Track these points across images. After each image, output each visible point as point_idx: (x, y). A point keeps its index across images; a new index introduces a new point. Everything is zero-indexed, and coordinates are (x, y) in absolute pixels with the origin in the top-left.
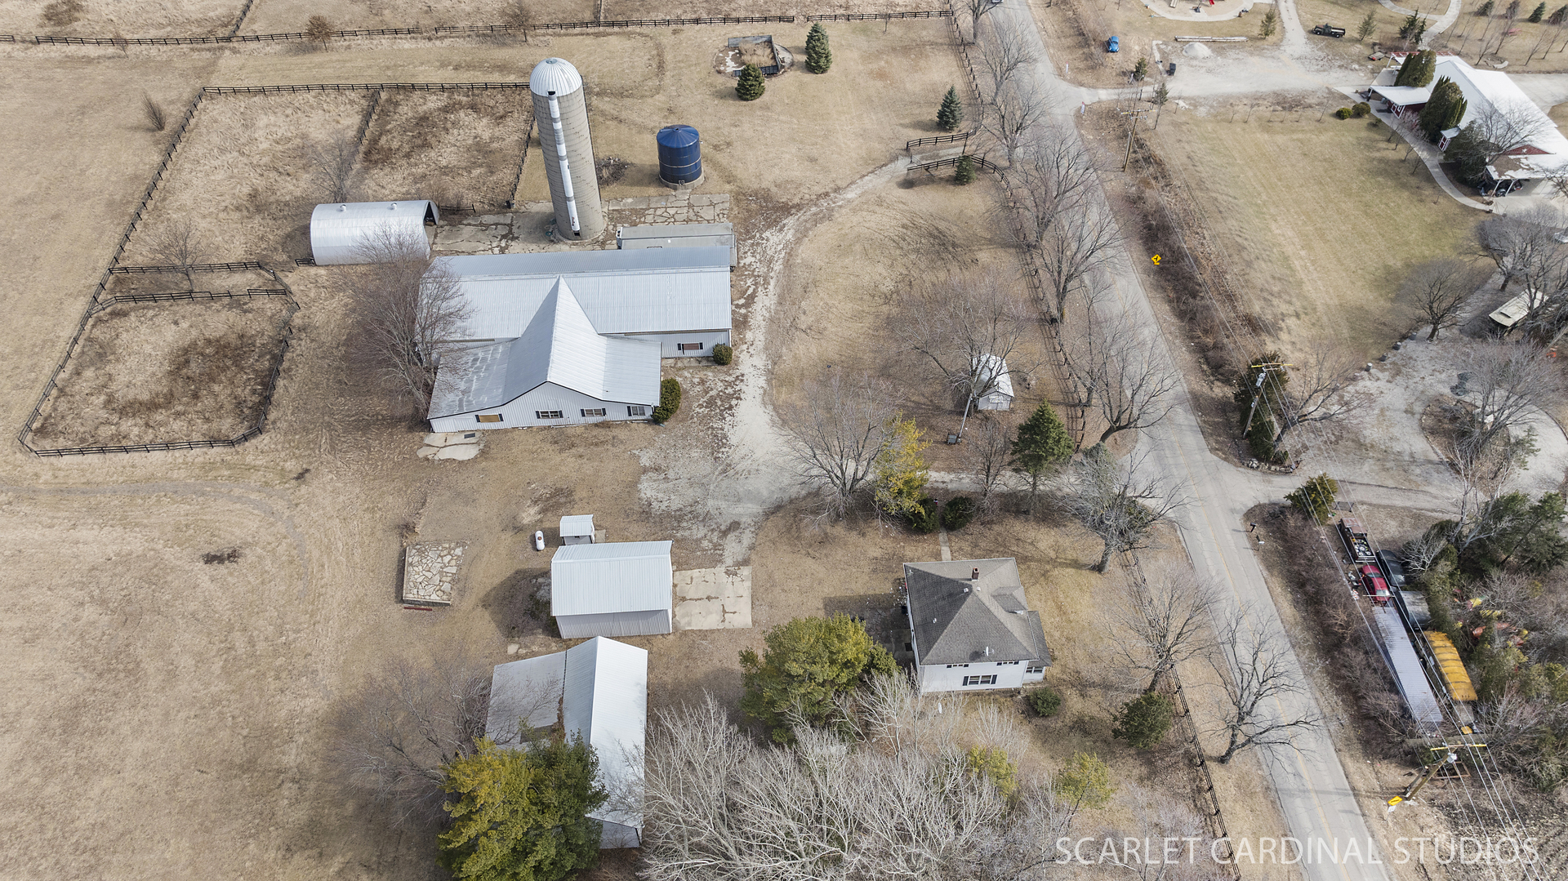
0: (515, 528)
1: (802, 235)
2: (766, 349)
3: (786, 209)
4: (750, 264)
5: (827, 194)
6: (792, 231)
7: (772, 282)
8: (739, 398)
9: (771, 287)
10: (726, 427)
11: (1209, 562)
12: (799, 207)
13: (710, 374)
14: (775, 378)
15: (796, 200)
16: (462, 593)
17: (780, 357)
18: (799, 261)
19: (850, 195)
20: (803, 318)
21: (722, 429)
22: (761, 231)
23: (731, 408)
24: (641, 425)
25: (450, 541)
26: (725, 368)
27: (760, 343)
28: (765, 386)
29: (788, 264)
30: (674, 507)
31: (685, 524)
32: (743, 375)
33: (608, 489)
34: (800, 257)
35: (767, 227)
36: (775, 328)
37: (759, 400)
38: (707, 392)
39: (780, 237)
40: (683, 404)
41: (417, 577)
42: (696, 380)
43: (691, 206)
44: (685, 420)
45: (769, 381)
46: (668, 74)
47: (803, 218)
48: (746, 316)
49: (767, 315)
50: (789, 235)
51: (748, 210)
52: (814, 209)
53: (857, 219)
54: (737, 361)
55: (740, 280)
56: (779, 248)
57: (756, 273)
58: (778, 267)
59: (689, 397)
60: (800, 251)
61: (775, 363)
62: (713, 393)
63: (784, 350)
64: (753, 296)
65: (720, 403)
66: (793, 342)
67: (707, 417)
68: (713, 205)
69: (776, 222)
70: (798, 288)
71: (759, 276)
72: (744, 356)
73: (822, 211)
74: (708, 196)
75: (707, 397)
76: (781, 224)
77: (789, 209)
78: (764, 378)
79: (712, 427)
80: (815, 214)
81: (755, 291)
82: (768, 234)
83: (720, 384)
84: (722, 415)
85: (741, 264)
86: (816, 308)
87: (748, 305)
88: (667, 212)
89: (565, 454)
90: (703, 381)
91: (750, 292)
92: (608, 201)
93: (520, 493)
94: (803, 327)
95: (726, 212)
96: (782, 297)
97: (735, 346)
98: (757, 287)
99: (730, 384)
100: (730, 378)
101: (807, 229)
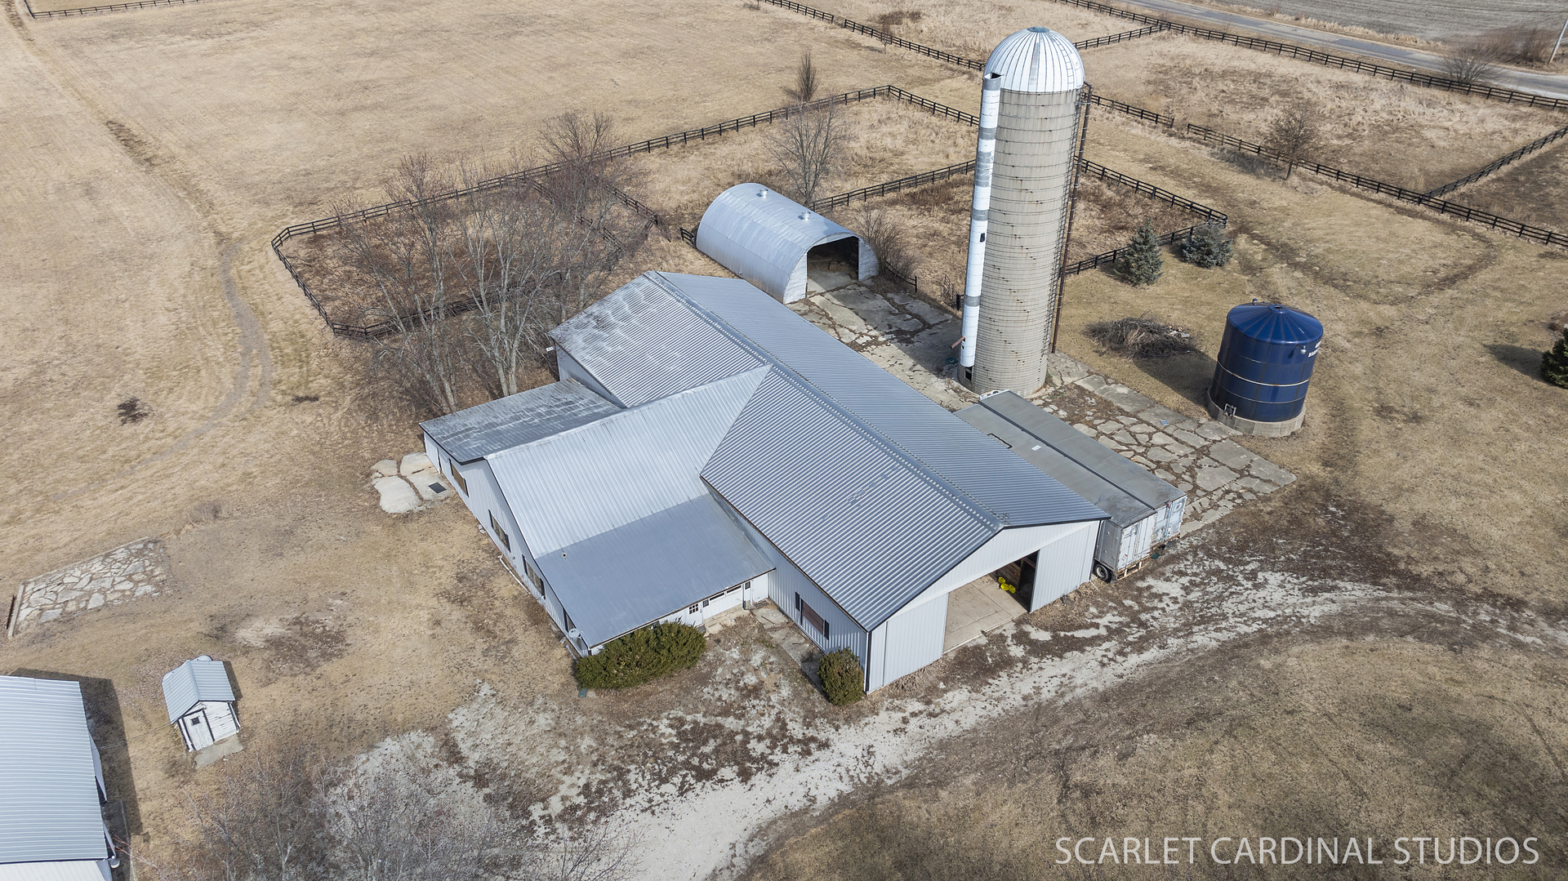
0: (223, 629)
1: (1349, 626)
2: (944, 745)
3: (1377, 567)
4: (1160, 597)
5: (1515, 603)
6: (1335, 608)
7: (1152, 654)
8: (745, 775)
9: (1134, 659)
10: (640, 799)
12: (1411, 582)
13: (785, 692)
15: (1425, 570)
17: (940, 784)
18: (1266, 664)
20: (1106, 761)
21: (628, 793)
22: (1269, 564)
23: (703, 775)
24: (566, 663)
25: (169, 572)
26: (820, 705)
27: (946, 727)
28: (822, 801)
29: (1232, 653)
30: (337, 828)
32: (824, 745)
33: (361, 699)
34: (1279, 659)
35: (1291, 568)
36: (1022, 727)
37: (768, 814)
38: (725, 713)
39: (1291, 600)
40: (662, 689)
41: (75, 576)
42: (751, 679)
43: (1202, 452)
44: (619, 717)
45: (843, 801)
46: (1449, 292)
47: (1395, 605)
48: (1006, 662)
49: (1046, 695)
50: (1316, 610)
51: (1296, 521)
52: (1443, 608)
53: (1523, 690)
54: (860, 714)
55: (1097, 604)
56: (1259, 614)
57: (1144, 617)
58: (1205, 639)
59: (687, 691)
60: (1295, 650)
61: (910, 784)
62: (730, 723)
63: (968, 781)
64: (1080, 645)
65: (707, 749)
66: (1012, 783)
67: (651, 749)
68: (1243, 473)
69: (1325, 572)
70: (1185, 705)
71: (1143, 624)
72: (885, 720)
73: (1458, 621)
74: (1256, 458)
75: (711, 720)
76: (1330, 582)
77: (1386, 572)
78: (846, 788)
79: (621, 774)
80: (1432, 617)
81: (1094, 641)
82: (1274, 578)
83: (767, 722)
84: (672, 772)
85: (1141, 584)
86: (1162, 769)
87: (1039, 650)
88: (1150, 435)
89: (433, 602)
90: (755, 691)
91: (1079, 634)
92: (1090, 373)
93: (313, 595)
94: (1077, 777)
95: (1249, 496)
96: (1124, 692)
97: (901, 689)
98: (1108, 639)
99: (779, 737)
100: (796, 729)
101: (1372, 627)
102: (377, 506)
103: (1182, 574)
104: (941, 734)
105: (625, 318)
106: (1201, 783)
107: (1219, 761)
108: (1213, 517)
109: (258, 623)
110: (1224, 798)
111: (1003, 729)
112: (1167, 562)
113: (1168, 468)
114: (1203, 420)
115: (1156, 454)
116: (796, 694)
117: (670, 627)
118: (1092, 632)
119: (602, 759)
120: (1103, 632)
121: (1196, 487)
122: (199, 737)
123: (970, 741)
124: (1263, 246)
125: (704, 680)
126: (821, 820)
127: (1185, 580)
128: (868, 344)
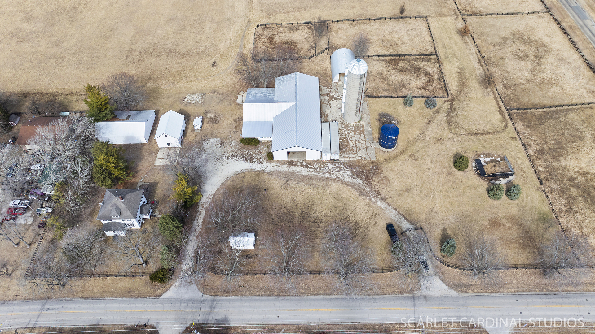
0: (206, 113)
1: (349, 184)
2: (277, 171)
3: (367, 179)
4: (327, 167)
5: (379, 194)
6: (351, 181)
7: (317, 174)
8: (250, 162)
9: (313, 173)
11: (137, 305)
12: (369, 184)
13: (264, 155)
14: (259, 173)
15: (374, 183)
16: (186, 105)
17: (271, 175)
18: (330, 183)
19: (380, 203)
20: (294, 183)
21: (236, 158)
22: (350, 171)
23: (246, 160)
25: (204, 101)
26: (266, 159)
27: (279, 169)
28: (256, 170)
29: (327, 179)
30: (204, 147)
31: (197, 149)
32: (263, 164)
33: (216, 131)
34: (333, 183)
35: (354, 173)
36: (288, 174)
37: (249, 168)
38: (255, 154)
39: (347, 177)
40: (250, 147)
41: (193, 96)
42: (261, 151)
43: (366, 147)
44: (242, 148)
45: (259, 171)
46: (473, 137)
47: (361, 186)
48: (296, 165)
49: (296, 171)
50: (348, 180)
51: (365, 166)
52: (368, 190)
53: (362, 205)
54: (271, 162)
55: (317, 163)
56: (339, 176)
57: (322, 168)
58: (326, 176)
59: (253, 149)
60: (337, 183)
61: (268, 173)
62: (254, 155)
63: (275, 176)
64: (307, 167)
65: (249, 157)
66: (280, 179)
67: (242, 154)
68: (368, 154)
69: (357, 176)
70: (311, 182)
71: (320, 169)
72: (273, 164)
73: (367, 192)
74: (374, 153)
75: (252, 154)
76: (356, 177)
77: (367, 180)
78: (260, 170)
79: (237, 155)
80: (364, 190)
81: (310, 168)
82: (348, 172)
83: (259, 157)
84: (243, 158)
85: (327, 164)
86: (300, 187)
87: (302, 165)
88: (362, 140)
89: (232, 121)
90: (260, 153)
91: (310, 166)
92: (369, 123)
93: (219, 113)
94: (288, 183)
95: (363, 159)
96: (307, 176)
97: (278, 161)
98: (313, 169)
99: (258, 160)
100: (261, 160)
101: (353, 187)
102: (236, 100)
103: (335, 165)
104: (278, 169)
105: (286, 81)
106: (303, 191)
107: (308, 190)
108: (352, 159)
109: (210, 114)
110: (303, 194)
111: (286, 172)
112: (335, 162)
113: (357, 148)
114: (375, 142)
115: (359, 145)
116: (265, 156)
117: (256, 139)
118: (312, 167)
119: (237, 152)
120: (313, 167)
121: (357, 153)
122: (196, 128)
123: (280, 172)
124: (449, 107)
125: (256, 148)
126: (254, 172)
127: (334, 166)
128: (338, 99)
